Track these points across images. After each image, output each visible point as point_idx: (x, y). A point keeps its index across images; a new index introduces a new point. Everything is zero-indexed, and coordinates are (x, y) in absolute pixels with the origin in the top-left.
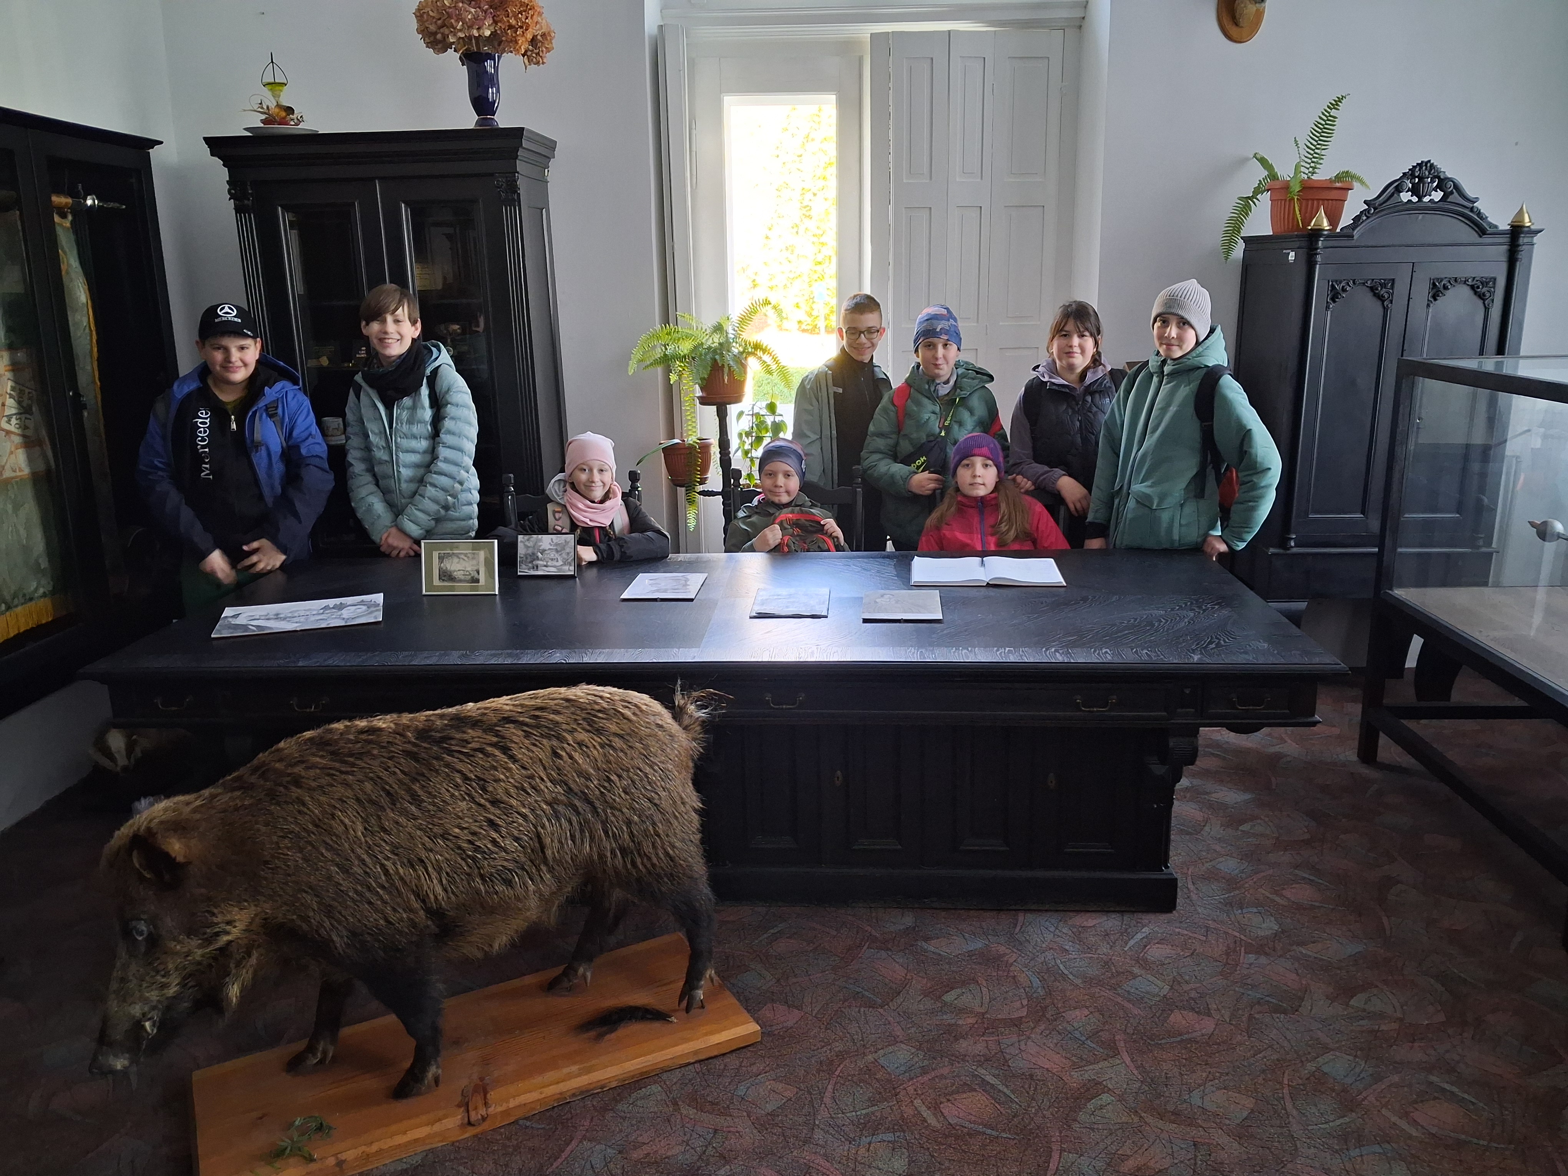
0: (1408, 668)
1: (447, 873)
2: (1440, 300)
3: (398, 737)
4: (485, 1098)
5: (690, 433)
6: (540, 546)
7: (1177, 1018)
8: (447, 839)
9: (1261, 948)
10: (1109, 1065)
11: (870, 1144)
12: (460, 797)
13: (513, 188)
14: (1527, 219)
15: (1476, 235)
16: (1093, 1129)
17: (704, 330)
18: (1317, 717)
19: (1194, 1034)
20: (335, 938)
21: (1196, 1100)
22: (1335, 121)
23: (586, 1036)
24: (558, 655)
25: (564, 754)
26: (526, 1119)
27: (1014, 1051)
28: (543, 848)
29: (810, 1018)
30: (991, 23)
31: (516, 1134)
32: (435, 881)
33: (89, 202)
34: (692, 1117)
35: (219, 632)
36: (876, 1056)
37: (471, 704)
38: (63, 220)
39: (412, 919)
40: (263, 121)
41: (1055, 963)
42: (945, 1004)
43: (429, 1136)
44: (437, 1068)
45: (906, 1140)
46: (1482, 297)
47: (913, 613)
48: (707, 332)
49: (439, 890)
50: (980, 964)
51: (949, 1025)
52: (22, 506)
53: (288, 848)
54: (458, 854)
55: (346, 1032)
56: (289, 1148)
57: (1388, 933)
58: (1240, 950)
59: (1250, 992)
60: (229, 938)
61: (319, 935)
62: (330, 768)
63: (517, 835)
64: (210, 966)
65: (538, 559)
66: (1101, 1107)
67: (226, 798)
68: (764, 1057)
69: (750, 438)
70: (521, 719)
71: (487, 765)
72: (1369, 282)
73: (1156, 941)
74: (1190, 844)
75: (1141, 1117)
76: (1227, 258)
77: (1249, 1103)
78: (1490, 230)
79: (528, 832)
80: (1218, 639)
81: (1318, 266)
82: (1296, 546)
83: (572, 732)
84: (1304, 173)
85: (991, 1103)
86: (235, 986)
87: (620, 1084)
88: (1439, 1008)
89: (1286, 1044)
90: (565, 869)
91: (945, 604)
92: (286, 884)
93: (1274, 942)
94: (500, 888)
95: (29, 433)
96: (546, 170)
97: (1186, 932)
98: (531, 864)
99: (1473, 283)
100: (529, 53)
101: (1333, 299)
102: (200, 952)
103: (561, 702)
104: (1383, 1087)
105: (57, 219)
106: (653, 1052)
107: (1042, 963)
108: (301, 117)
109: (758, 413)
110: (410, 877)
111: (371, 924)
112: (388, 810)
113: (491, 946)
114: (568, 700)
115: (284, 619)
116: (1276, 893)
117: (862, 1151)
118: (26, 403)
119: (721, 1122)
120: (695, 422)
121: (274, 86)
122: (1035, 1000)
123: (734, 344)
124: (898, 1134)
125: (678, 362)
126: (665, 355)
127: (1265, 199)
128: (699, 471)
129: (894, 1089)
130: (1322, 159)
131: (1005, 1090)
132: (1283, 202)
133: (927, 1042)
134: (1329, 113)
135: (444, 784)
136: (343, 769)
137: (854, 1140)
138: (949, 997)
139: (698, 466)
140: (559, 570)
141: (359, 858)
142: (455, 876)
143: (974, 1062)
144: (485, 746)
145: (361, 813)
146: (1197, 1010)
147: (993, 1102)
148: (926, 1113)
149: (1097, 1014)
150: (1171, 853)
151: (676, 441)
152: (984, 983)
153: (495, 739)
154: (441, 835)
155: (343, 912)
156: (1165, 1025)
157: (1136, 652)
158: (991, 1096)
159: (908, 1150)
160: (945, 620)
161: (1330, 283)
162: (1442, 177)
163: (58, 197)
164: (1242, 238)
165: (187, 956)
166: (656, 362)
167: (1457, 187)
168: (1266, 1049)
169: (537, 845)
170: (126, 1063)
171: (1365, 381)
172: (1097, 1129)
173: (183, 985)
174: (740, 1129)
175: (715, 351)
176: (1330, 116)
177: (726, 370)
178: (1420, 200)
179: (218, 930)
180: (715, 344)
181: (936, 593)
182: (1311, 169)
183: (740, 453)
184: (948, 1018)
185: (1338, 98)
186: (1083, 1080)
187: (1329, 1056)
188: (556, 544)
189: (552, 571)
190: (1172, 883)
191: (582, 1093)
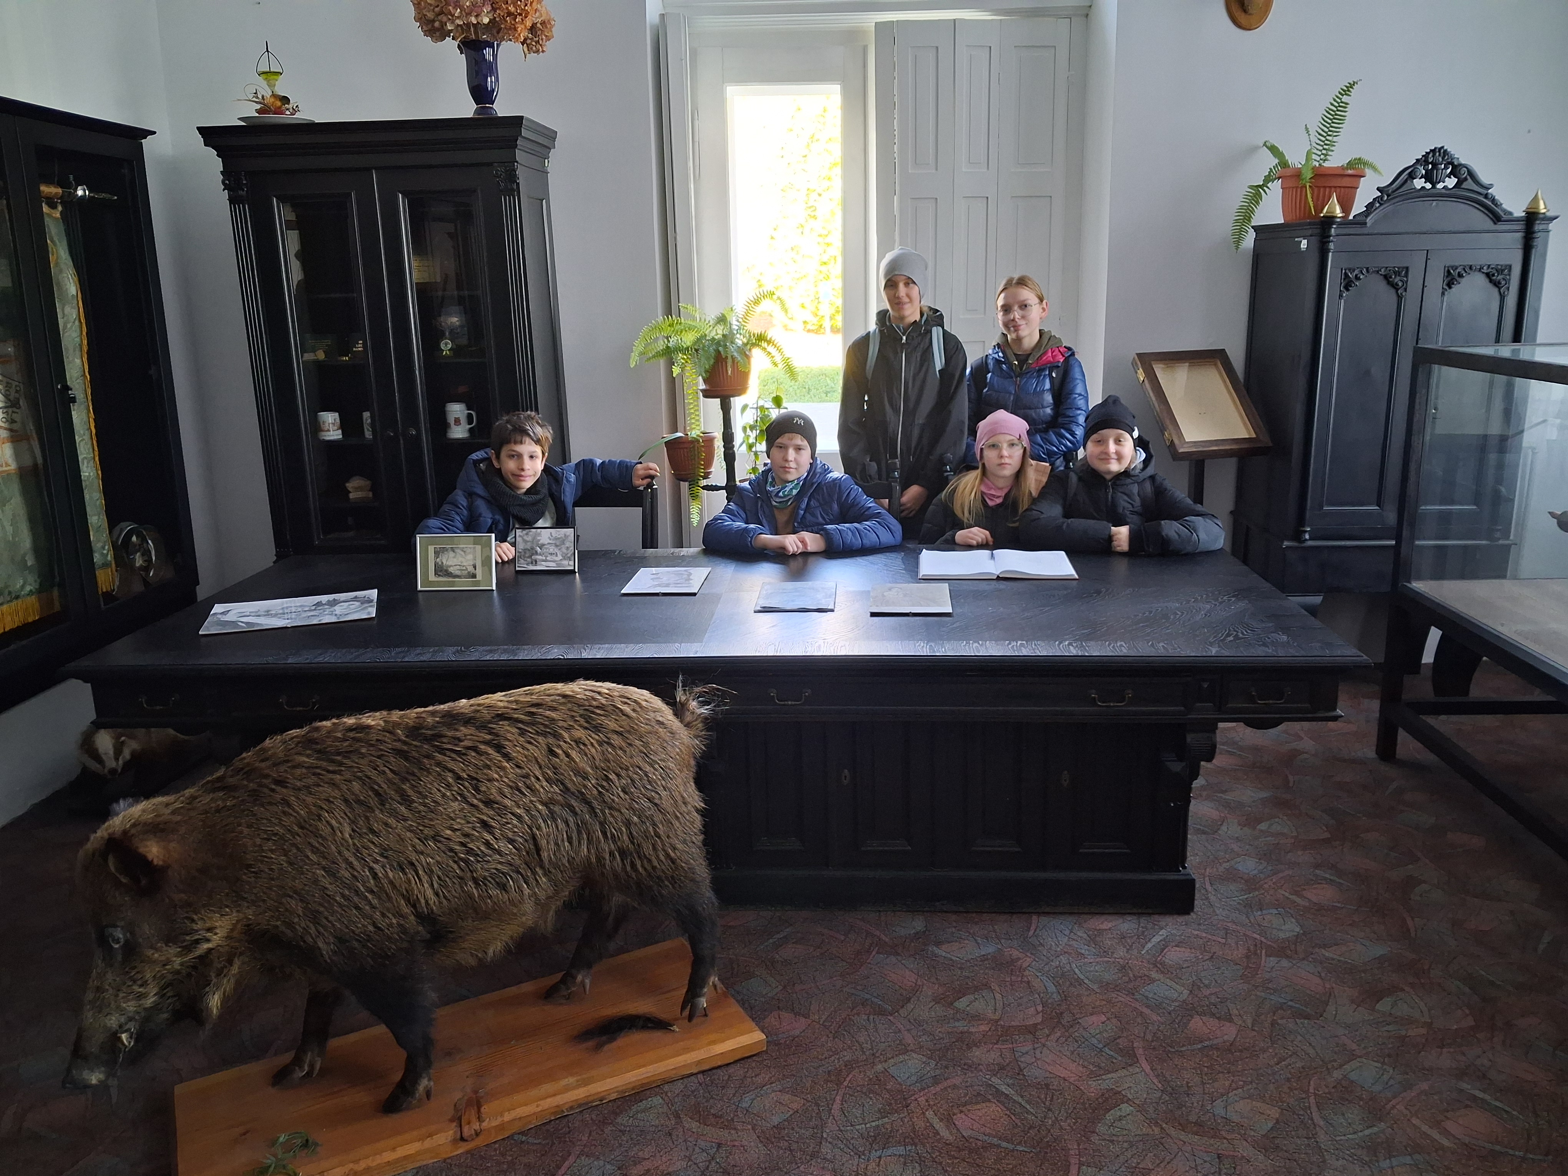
0: (1425, 664)
1: (439, 877)
2: (1455, 288)
3: (388, 735)
4: (479, 1111)
5: (693, 426)
6: (539, 540)
7: (1197, 1024)
8: (439, 842)
9: (1281, 950)
10: (1128, 1073)
11: (880, 1157)
12: (451, 797)
13: (512, 177)
14: (1542, 206)
15: (1492, 223)
16: (1112, 1141)
17: (707, 322)
18: (1339, 712)
19: (1215, 1042)
20: (321, 945)
21: (1219, 1110)
22: (1346, 108)
23: (585, 1045)
24: (556, 650)
25: (559, 752)
26: (522, 1133)
27: (1028, 1059)
28: (538, 850)
29: (817, 1026)
30: (997, 12)
31: (511, 1150)
32: (426, 885)
33: (80, 193)
34: (694, 1130)
35: (208, 628)
36: (886, 1065)
37: (464, 701)
38: (52, 211)
39: (402, 925)
40: (258, 111)
41: (1071, 967)
42: (958, 1010)
43: (418, 1153)
44: (429, 1080)
45: (918, 1154)
46: (1497, 284)
47: (921, 606)
48: (711, 324)
49: (429, 893)
50: (993, 969)
51: (962, 1033)
52: (8, 501)
53: (272, 851)
54: (450, 857)
55: (334, 1043)
56: (273, 1165)
57: (1413, 935)
58: (1261, 953)
59: (1272, 997)
60: (210, 945)
61: (304, 942)
62: (317, 768)
63: (511, 837)
64: (189, 975)
65: (536, 553)
66: (1120, 1119)
67: (207, 799)
68: (769, 1067)
69: (754, 431)
70: (516, 716)
71: (480, 764)
72: (1383, 270)
73: (1174, 944)
74: (1206, 844)
75: (1162, 1128)
76: (1237, 248)
77: (1275, 1113)
78: (1505, 217)
79: (523, 834)
80: (1235, 631)
81: (1330, 254)
82: (1310, 539)
83: (568, 729)
84: (1315, 160)
85: (1006, 1114)
86: (216, 997)
87: (619, 1096)
88: (1467, 1012)
89: (1311, 1052)
90: (561, 872)
91: (953, 596)
92: (270, 889)
93: (1296, 945)
94: (494, 892)
95: (15, 426)
96: (546, 161)
97: (1204, 935)
98: (525, 866)
99: (1488, 271)
100: (529, 41)
101: (1347, 288)
102: (178, 960)
103: (557, 698)
104: (1413, 1094)
105: (45, 209)
106: (651, 1063)
107: (1057, 967)
108: (297, 106)
109: (762, 407)
110: (399, 880)
111: (360, 930)
112: (377, 812)
113: (486, 953)
114: (565, 696)
115: (275, 615)
116: (1296, 893)
117: (872, 1165)
118: (13, 395)
119: (724, 1135)
120: (698, 415)
121: (269, 75)
122: (1050, 1006)
123: (738, 336)
124: (909, 1148)
125: (680, 355)
126: (668, 347)
127: (1276, 187)
128: (702, 465)
129: (905, 1099)
130: (1334, 146)
131: (1020, 1100)
132: (1295, 190)
133: (939, 1050)
134: (1340, 99)
135: (435, 784)
136: (331, 768)
137: (864, 1154)
138: (962, 1003)
139: (702, 460)
140: (558, 565)
141: (346, 860)
142: (447, 879)
143: (988, 1071)
144: (478, 744)
145: (349, 814)
146: (1218, 1015)
147: (1008, 1113)
148: (938, 1125)
149: (1114, 1021)
150: (1188, 854)
151: (679, 434)
152: (997, 988)
153: (488, 737)
154: (433, 837)
155: (330, 918)
156: (1185, 1031)
157: (1152, 645)
158: (1005, 1107)
159: (920, 1164)
160: (954, 614)
161: (1344, 271)
162: (1456, 163)
163: (46, 186)
164: (1253, 227)
165: (165, 965)
166: (658, 355)
167: (1471, 174)
168: (1291, 1056)
169: (532, 847)
170: (102, 1076)
171: (1379, 372)
172: (1117, 1141)
173: (161, 994)
174: (745, 1143)
175: (718, 343)
176: (1342, 102)
177: (730, 361)
178: (1434, 186)
179: (198, 937)
180: (719, 336)
181: (946, 586)
182: (1322, 157)
183: (744, 447)
184: (961, 1026)
185: (1350, 84)
186: (1101, 1089)
187: (1354, 1064)
188: (556, 539)
189: (552, 566)
190: (1189, 886)
191: (580, 1106)
